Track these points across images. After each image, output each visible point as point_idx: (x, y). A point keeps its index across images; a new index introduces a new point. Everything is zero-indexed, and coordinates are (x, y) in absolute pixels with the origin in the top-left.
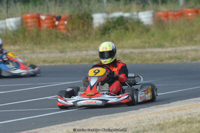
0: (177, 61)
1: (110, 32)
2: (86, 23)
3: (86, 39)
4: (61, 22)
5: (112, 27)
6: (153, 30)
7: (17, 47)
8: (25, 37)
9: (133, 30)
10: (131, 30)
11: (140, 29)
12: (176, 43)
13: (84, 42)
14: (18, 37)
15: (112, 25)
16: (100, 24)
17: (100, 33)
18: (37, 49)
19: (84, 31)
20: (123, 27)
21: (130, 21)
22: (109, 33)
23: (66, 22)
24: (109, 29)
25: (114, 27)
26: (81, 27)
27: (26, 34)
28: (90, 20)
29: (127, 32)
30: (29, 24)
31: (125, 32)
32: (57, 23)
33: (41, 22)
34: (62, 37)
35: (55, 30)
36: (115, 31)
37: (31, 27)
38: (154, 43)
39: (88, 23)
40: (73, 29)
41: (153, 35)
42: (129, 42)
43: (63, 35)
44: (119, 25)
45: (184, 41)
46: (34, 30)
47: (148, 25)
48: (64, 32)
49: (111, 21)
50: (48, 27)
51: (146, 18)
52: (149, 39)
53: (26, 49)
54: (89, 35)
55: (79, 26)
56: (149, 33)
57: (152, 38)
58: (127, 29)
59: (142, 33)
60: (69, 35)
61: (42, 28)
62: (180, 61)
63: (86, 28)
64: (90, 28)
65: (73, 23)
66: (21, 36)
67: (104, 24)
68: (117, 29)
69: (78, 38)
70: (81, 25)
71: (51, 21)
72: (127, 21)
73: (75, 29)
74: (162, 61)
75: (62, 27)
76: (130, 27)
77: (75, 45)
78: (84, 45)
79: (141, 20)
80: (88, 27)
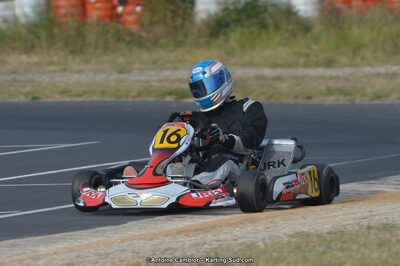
0: (342, 100)
1: (228, 30)
2: (181, 12)
3: (179, 44)
4: (129, 8)
5: (234, 21)
6: (317, 29)
7: (35, 58)
8: (51, 36)
9: (277, 27)
10: (272, 28)
11: (291, 27)
12: (363, 58)
13: (172, 51)
14: (38, 37)
15: (234, 16)
16: (209, 15)
17: (209, 31)
18: (75, 63)
19: (175, 27)
20: (255, 21)
21: (270, 9)
22: (226, 34)
23: (138, 9)
24: (227, 25)
25: (238, 21)
26: (169, 20)
27: (56, 30)
28: (189, 5)
29: (264, 31)
30: (62, 11)
31: (260, 33)
32: (120, 9)
33: (88, 7)
34: (128, 38)
35: (115, 24)
36: (239, 30)
37: (65, 15)
38: (317, 56)
39: (185, 10)
40: (152, 24)
41: (317, 41)
42: (268, 53)
43: (131, 34)
44: (249, 16)
45: (380, 54)
46: (71, 23)
47: (307, 19)
48: (134, 28)
49: (232, 7)
50: (101, 18)
51: (304, 4)
52: (309, 47)
53: (52, 63)
54: (186, 35)
55: (165, 17)
56: (309, 35)
57: (315, 47)
58: (264, 26)
59: (294, 34)
60: (144, 34)
61: (89, 20)
62: (348, 98)
63: (179, 21)
64: (187, 23)
65: (154, 11)
66: (43, 34)
67: (216, 15)
68: (242, 26)
69: (163, 41)
70: (170, 14)
71: (108, 5)
72: (266, 10)
73: (157, 23)
74: (309, 98)
75: (130, 18)
76: (269, 21)
77: (154, 56)
78: (172, 56)
79: (293, 7)
80: (184, 19)
